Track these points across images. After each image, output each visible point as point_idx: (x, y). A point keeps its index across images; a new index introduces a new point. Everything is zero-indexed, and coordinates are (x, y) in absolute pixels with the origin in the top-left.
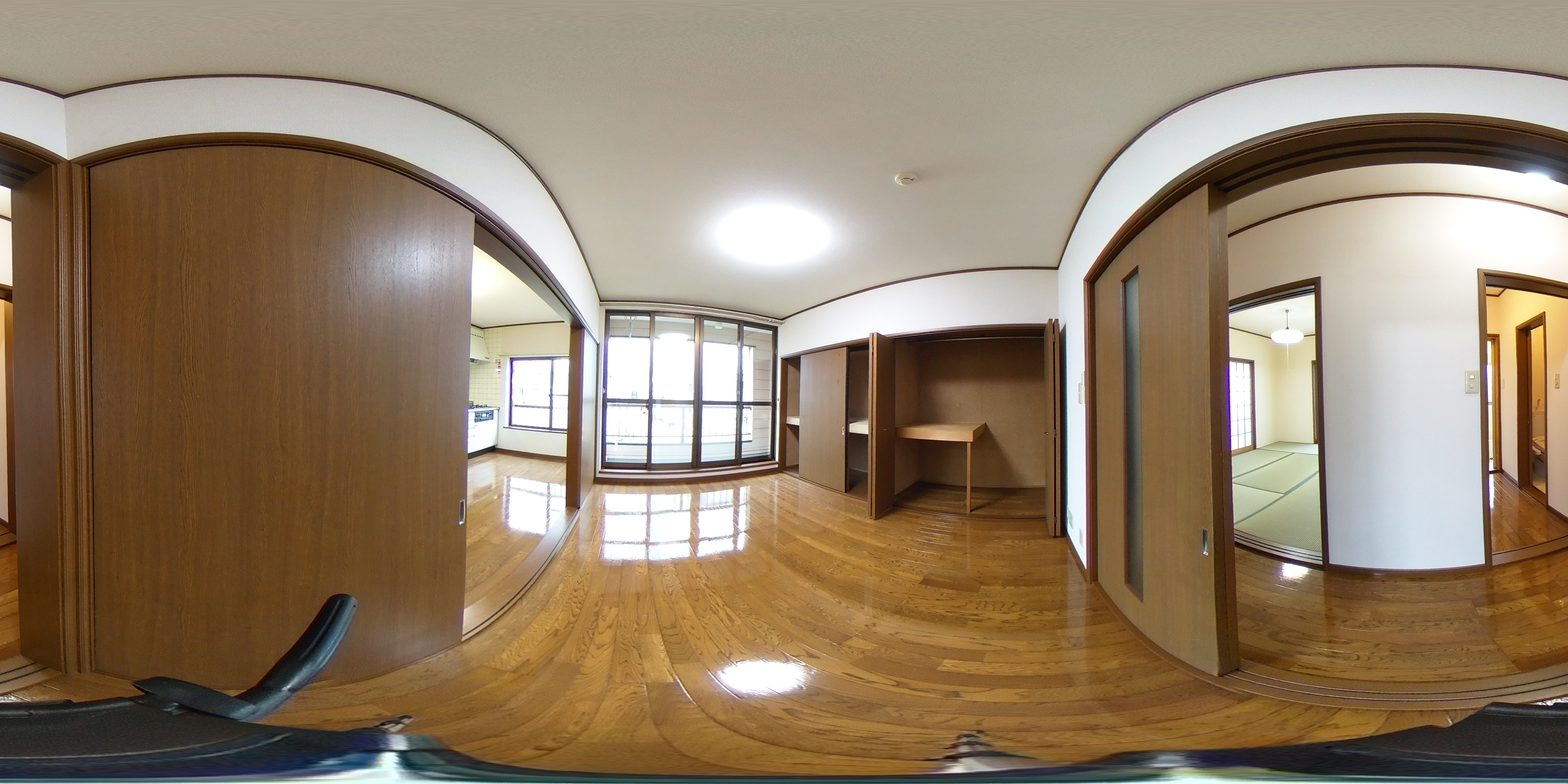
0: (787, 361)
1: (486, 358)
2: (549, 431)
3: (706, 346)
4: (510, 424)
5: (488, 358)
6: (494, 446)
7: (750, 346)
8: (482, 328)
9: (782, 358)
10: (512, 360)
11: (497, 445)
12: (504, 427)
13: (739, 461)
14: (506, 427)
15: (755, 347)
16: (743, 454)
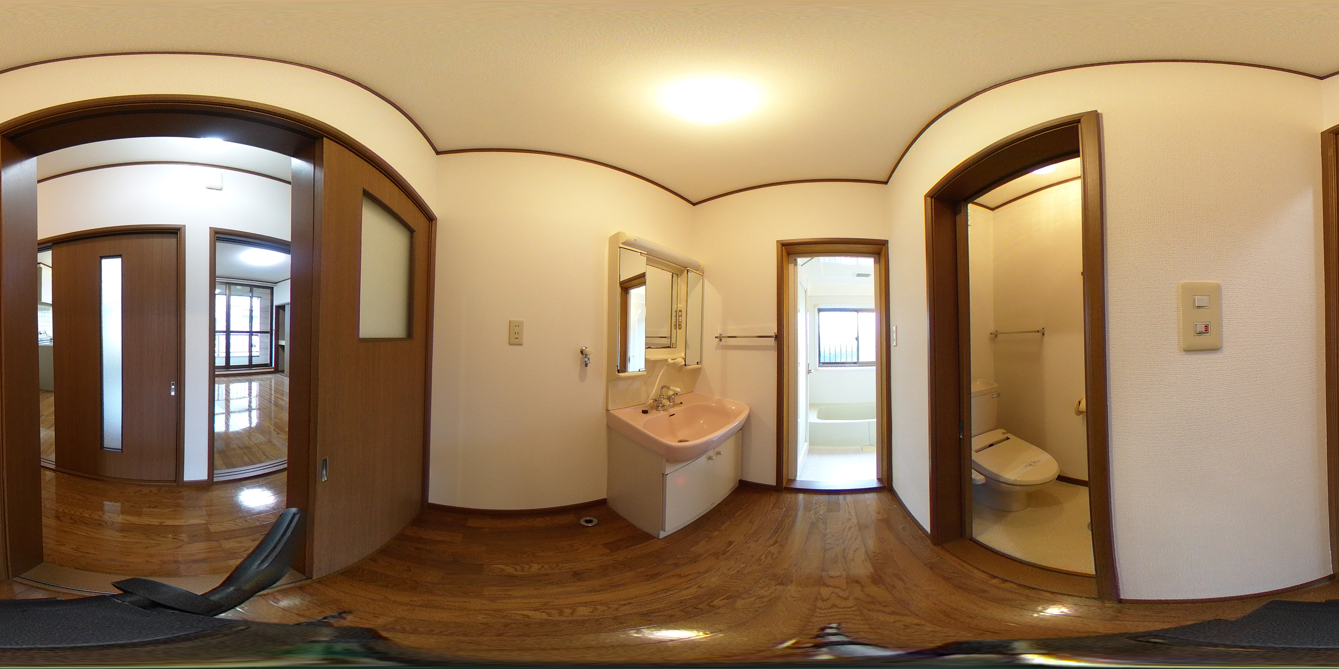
0: (278, 307)
3: (232, 298)
7: (258, 297)
9: (276, 306)
13: (250, 366)
15: (261, 297)
16: (253, 362)
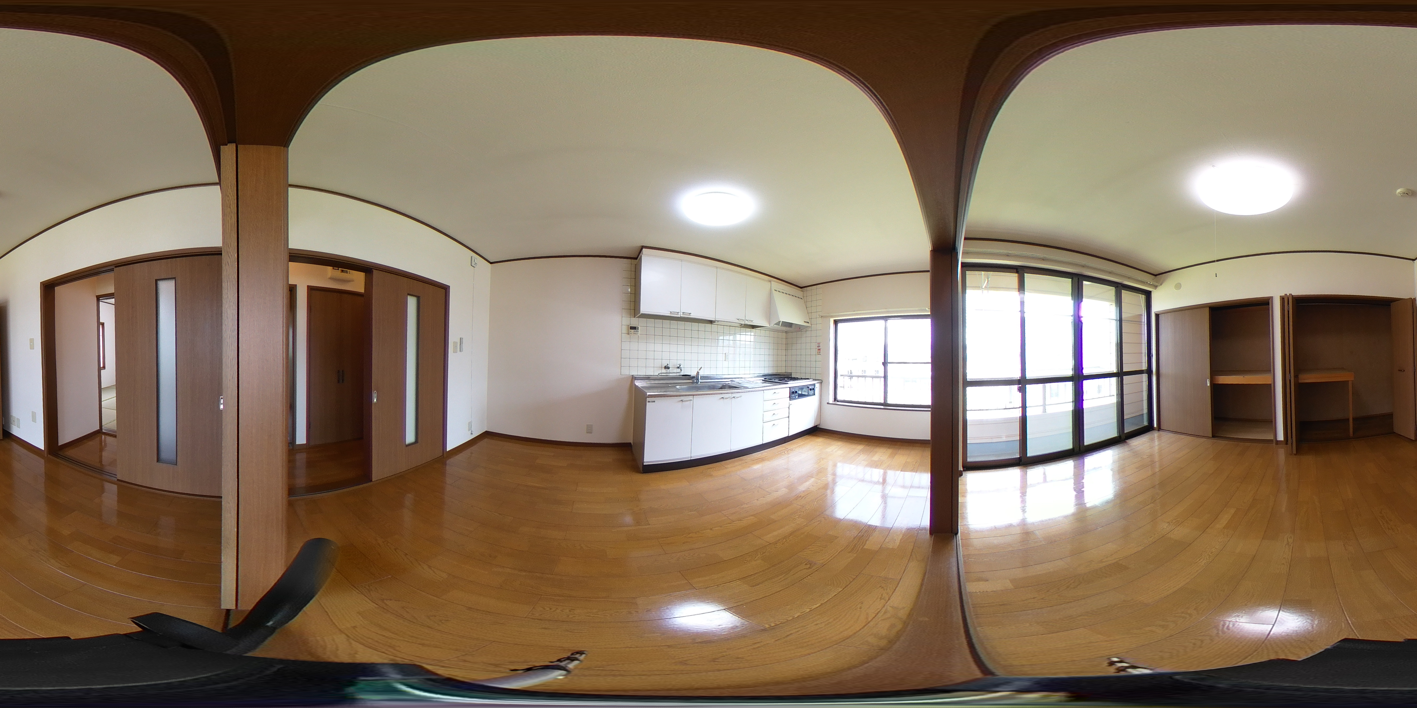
1: (805, 322)
2: (882, 407)
4: (835, 399)
5: (808, 323)
6: (817, 426)
8: (801, 288)
10: (836, 322)
11: (819, 425)
12: (828, 403)
14: (830, 402)
